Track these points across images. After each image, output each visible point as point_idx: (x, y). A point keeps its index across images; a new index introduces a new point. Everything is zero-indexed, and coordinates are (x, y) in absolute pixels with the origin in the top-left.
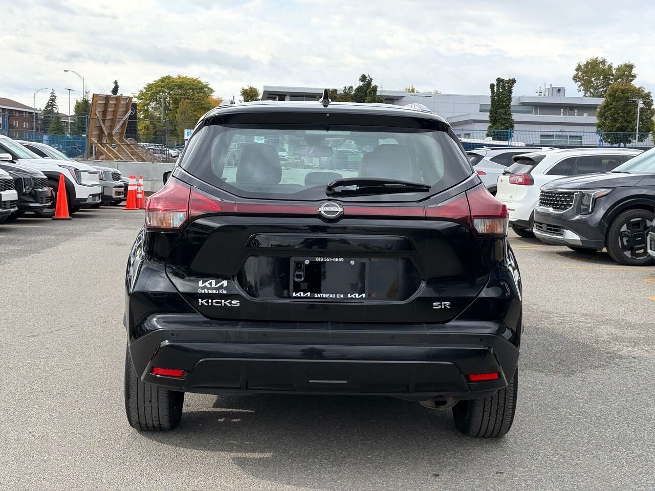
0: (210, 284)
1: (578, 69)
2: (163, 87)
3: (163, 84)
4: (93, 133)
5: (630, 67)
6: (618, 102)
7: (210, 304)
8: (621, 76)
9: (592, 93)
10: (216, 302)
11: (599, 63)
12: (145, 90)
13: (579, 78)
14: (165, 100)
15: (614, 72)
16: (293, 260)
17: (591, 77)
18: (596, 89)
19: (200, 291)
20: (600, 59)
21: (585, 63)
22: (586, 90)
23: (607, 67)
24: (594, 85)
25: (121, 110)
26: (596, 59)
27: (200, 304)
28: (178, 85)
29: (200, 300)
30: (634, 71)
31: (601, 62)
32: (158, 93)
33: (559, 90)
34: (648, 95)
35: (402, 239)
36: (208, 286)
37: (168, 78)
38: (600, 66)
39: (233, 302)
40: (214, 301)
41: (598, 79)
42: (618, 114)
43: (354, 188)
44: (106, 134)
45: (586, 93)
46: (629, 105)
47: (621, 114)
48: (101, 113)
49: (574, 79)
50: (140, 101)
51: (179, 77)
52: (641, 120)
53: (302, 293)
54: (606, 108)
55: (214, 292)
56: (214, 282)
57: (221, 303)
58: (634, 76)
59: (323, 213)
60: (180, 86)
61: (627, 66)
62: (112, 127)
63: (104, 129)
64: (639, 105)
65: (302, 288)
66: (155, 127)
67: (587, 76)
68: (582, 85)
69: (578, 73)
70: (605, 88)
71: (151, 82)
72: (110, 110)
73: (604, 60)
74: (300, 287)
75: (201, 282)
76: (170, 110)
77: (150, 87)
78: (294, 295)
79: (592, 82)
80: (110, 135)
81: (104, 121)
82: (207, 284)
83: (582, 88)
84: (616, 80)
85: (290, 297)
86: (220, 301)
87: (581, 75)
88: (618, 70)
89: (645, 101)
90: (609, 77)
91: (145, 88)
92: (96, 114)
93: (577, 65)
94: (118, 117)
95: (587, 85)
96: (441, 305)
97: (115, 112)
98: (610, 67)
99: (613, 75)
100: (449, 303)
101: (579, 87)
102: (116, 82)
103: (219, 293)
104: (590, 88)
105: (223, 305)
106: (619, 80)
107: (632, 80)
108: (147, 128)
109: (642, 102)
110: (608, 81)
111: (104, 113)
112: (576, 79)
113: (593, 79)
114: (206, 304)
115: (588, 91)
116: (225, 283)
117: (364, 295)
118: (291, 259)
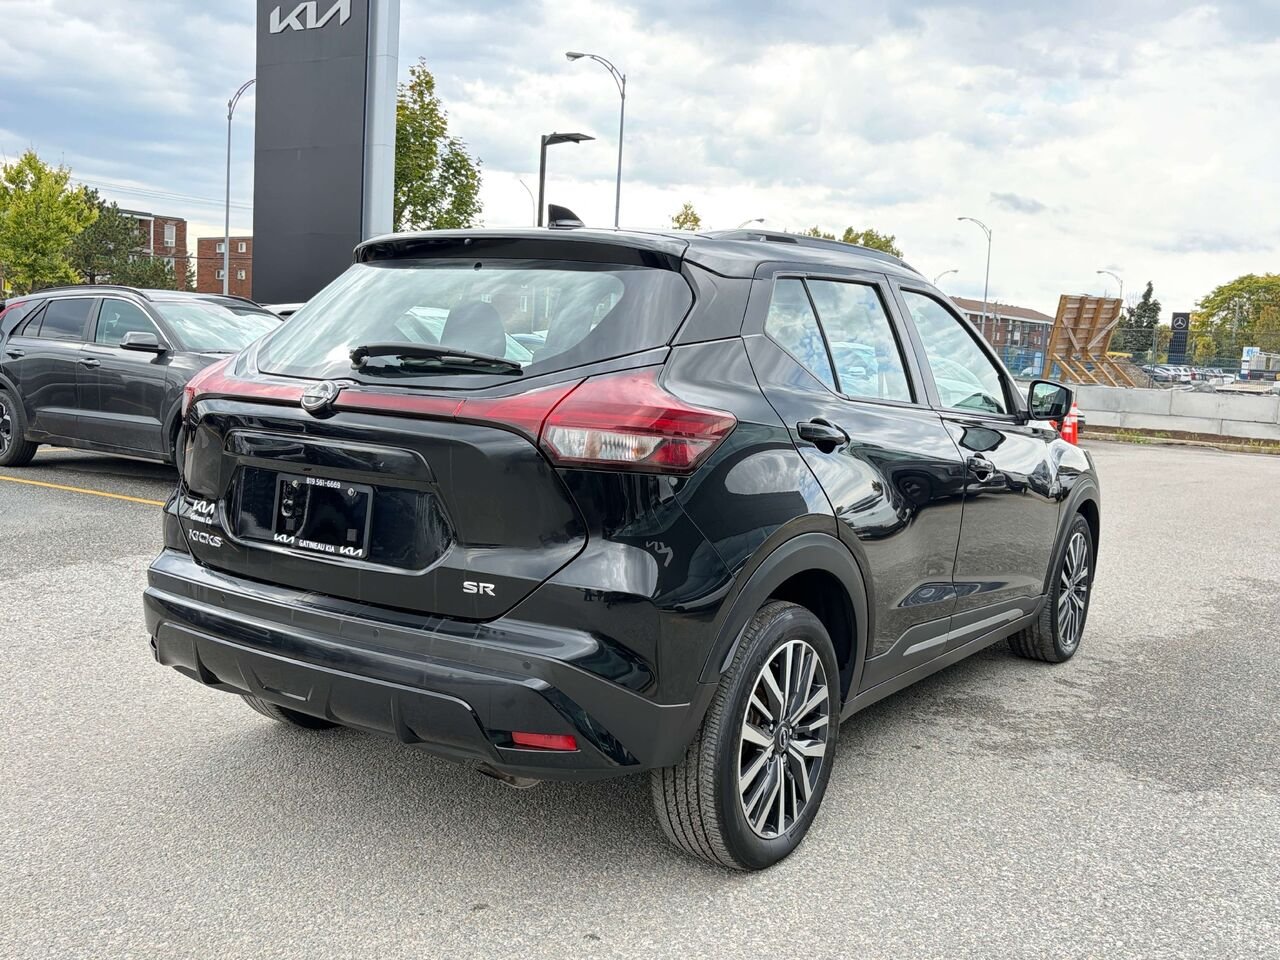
2: (1241, 290)
3: (1241, 286)
4: (1058, 347)
12: (1213, 295)
14: (1241, 307)
16: (280, 478)
19: (192, 517)
25: (1103, 316)
28: (1265, 288)
29: (190, 531)
32: (1231, 299)
35: (410, 455)
36: (200, 510)
37: (1250, 277)
43: (393, 360)
44: (1078, 348)
48: (1072, 321)
50: (1204, 310)
51: (1268, 276)
53: (285, 536)
60: (1267, 290)
62: (1087, 340)
63: (1075, 342)
65: (287, 528)
66: (1219, 345)
71: (1224, 283)
72: (1085, 316)
74: (285, 527)
75: (195, 503)
76: (1248, 322)
77: (1220, 291)
78: (275, 539)
80: (1084, 350)
81: (1074, 331)
91: (1214, 292)
92: (1062, 321)
94: (1099, 326)
96: (478, 587)
97: (1093, 320)
100: (492, 586)
102: (1150, 284)
108: (1207, 347)
111: (1077, 321)
117: (360, 551)
118: (278, 476)
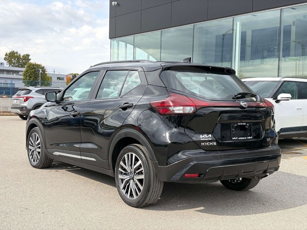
0: (205, 136)
1: (6, 55)
5: (28, 56)
6: (31, 69)
7: (206, 145)
8: (25, 59)
9: (12, 65)
10: (208, 144)
11: (15, 53)
13: (6, 59)
15: (21, 57)
17: (12, 59)
18: (14, 64)
19: (202, 139)
20: (15, 51)
21: (9, 53)
22: (10, 64)
23: (18, 55)
24: (13, 62)
26: (14, 51)
27: (202, 145)
29: (202, 143)
30: (30, 57)
31: (16, 53)
33: (2, 64)
34: (43, 67)
36: (204, 137)
38: (16, 55)
39: (214, 143)
40: (207, 143)
41: (15, 60)
42: (32, 75)
45: (10, 65)
46: (36, 71)
47: (33, 75)
49: (4, 59)
52: (41, 77)
53: (235, 138)
54: (26, 72)
55: (207, 139)
56: (206, 135)
57: (210, 144)
58: (30, 59)
59: (243, 105)
61: (27, 55)
64: (40, 71)
67: (10, 58)
68: (8, 62)
69: (6, 57)
70: (18, 64)
73: (17, 52)
74: (234, 136)
75: (201, 136)
78: (233, 139)
79: (12, 61)
82: (203, 136)
83: (8, 63)
84: (22, 61)
85: (232, 139)
86: (209, 143)
87: (8, 57)
88: (23, 56)
89: (42, 70)
90: (20, 59)
93: (6, 53)
95: (10, 62)
96: (268, 139)
98: (20, 55)
99: (21, 59)
100: (270, 139)
101: (7, 63)
103: (209, 140)
104: (11, 64)
105: (210, 145)
106: (24, 61)
107: (29, 61)
109: (41, 70)
110: (19, 61)
112: (5, 59)
113: (13, 60)
114: (204, 145)
115: (11, 65)
116: (210, 135)
